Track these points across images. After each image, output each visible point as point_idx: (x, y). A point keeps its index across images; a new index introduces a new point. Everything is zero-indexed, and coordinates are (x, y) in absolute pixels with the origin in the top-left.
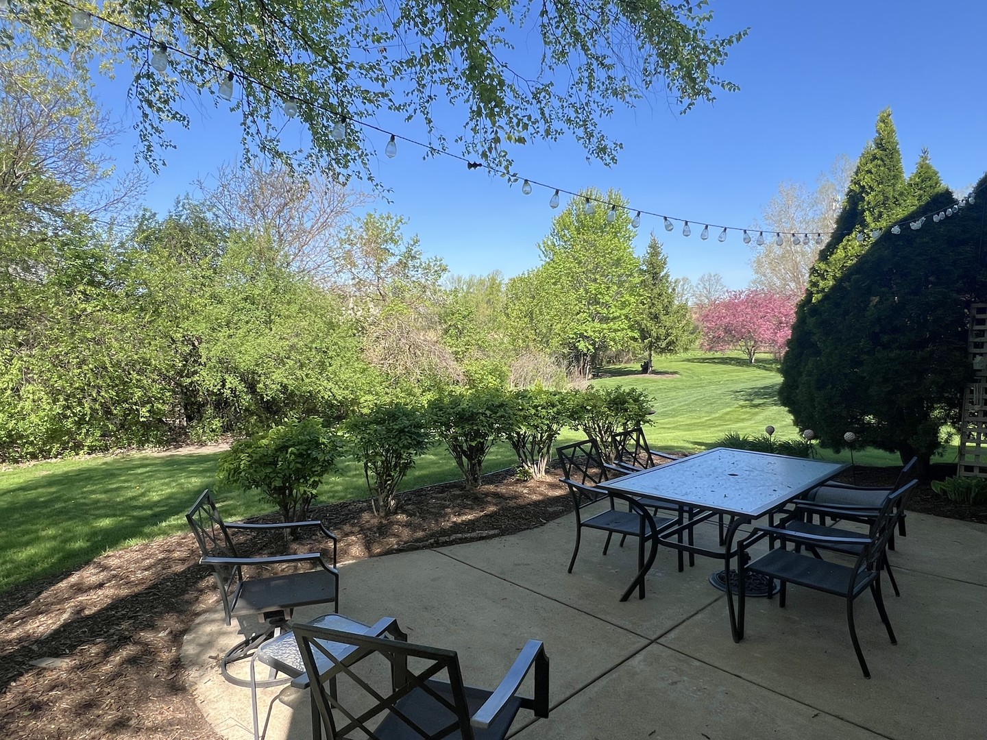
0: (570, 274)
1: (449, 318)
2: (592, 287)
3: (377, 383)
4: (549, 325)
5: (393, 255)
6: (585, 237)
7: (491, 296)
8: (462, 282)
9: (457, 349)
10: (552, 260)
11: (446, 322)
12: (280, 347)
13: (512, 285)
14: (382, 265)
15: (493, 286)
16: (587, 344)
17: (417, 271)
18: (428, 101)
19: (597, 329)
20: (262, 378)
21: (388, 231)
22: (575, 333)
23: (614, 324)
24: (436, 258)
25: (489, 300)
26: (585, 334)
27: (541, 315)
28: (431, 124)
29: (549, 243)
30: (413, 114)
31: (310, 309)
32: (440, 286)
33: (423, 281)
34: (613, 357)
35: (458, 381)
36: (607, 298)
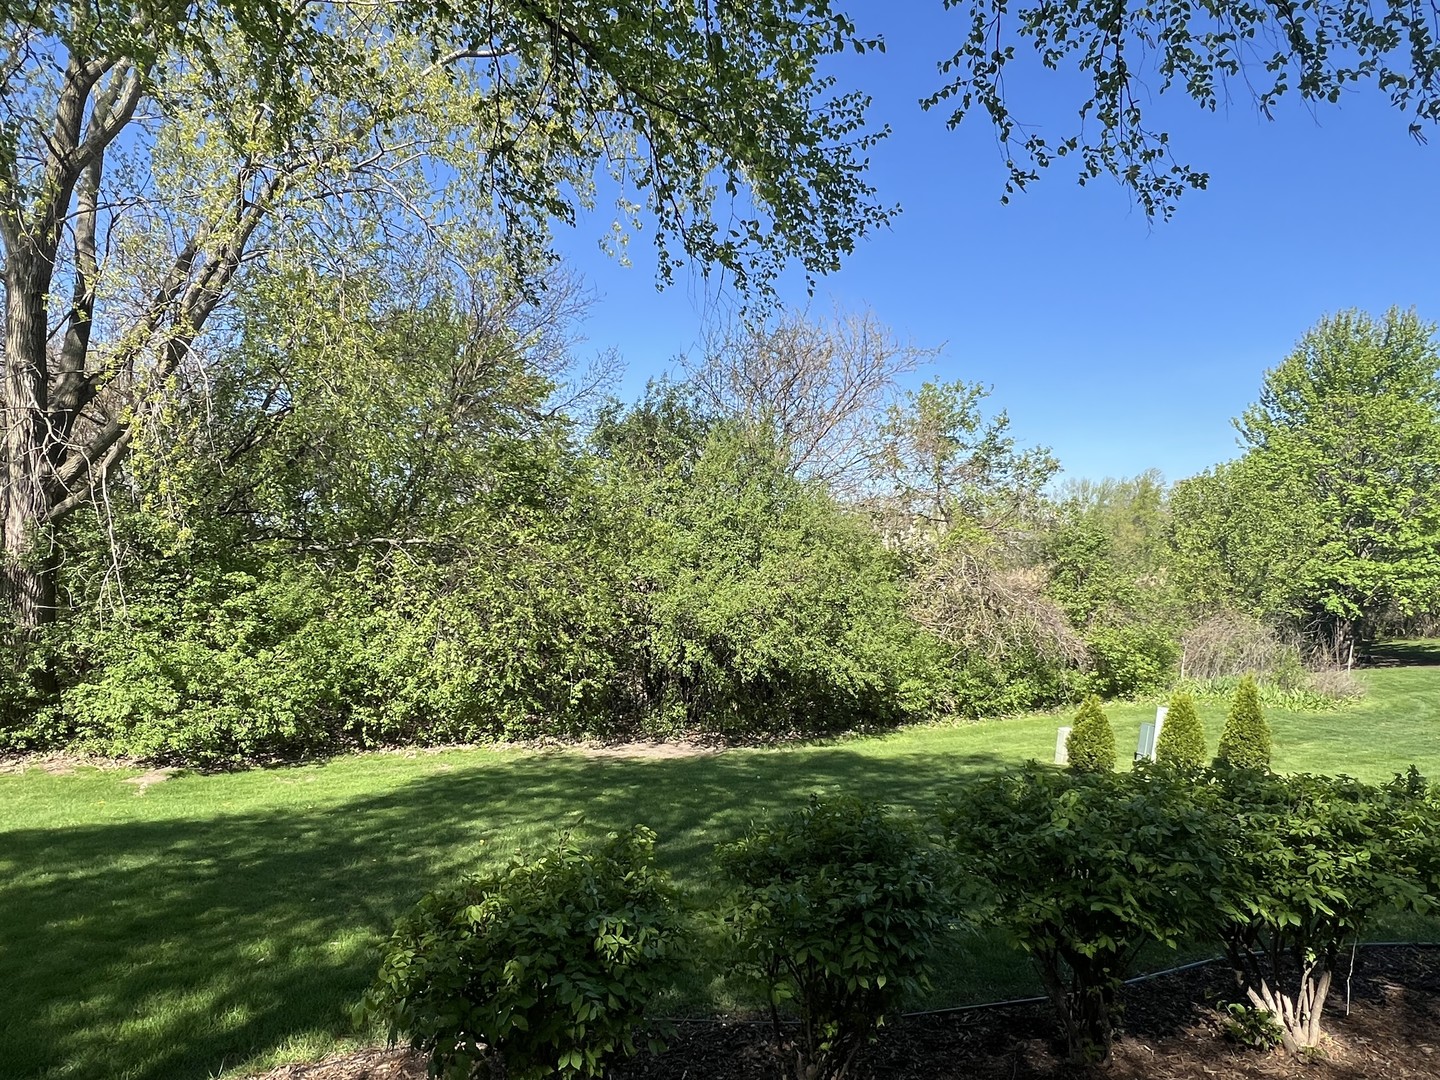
0: (1307, 469)
1: (1061, 550)
2: (1357, 493)
3: (931, 658)
4: (1262, 564)
5: (965, 447)
6: (1337, 399)
7: (1142, 512)
8: (1090, 489)
9: (1074, 605)
10: (1263, 446)
11: (1055, 557)
12: (766, 598)
13: (1184, 492)
14: (945, 463)
15: (1146, 495)
16: (1346, 602)
17: (1005, 472)
18: (993, 69)
19: (1369, 573)
20: (739, 647)
21: (957, 409)
22: (1318, 580)
23: (1410, 564)
24: (1039, 449)
25: (1138, 518)
26: (1342, 581)
27: (1245, 544)
28: (1005, 121)
29: (1258, 416)
30: (963, 109)
31: (821, 537)
32: (1046, 496)
33: (1014, 488)
34: (1398, 623)
35: (1076, 662)
36: (1392, 512)
